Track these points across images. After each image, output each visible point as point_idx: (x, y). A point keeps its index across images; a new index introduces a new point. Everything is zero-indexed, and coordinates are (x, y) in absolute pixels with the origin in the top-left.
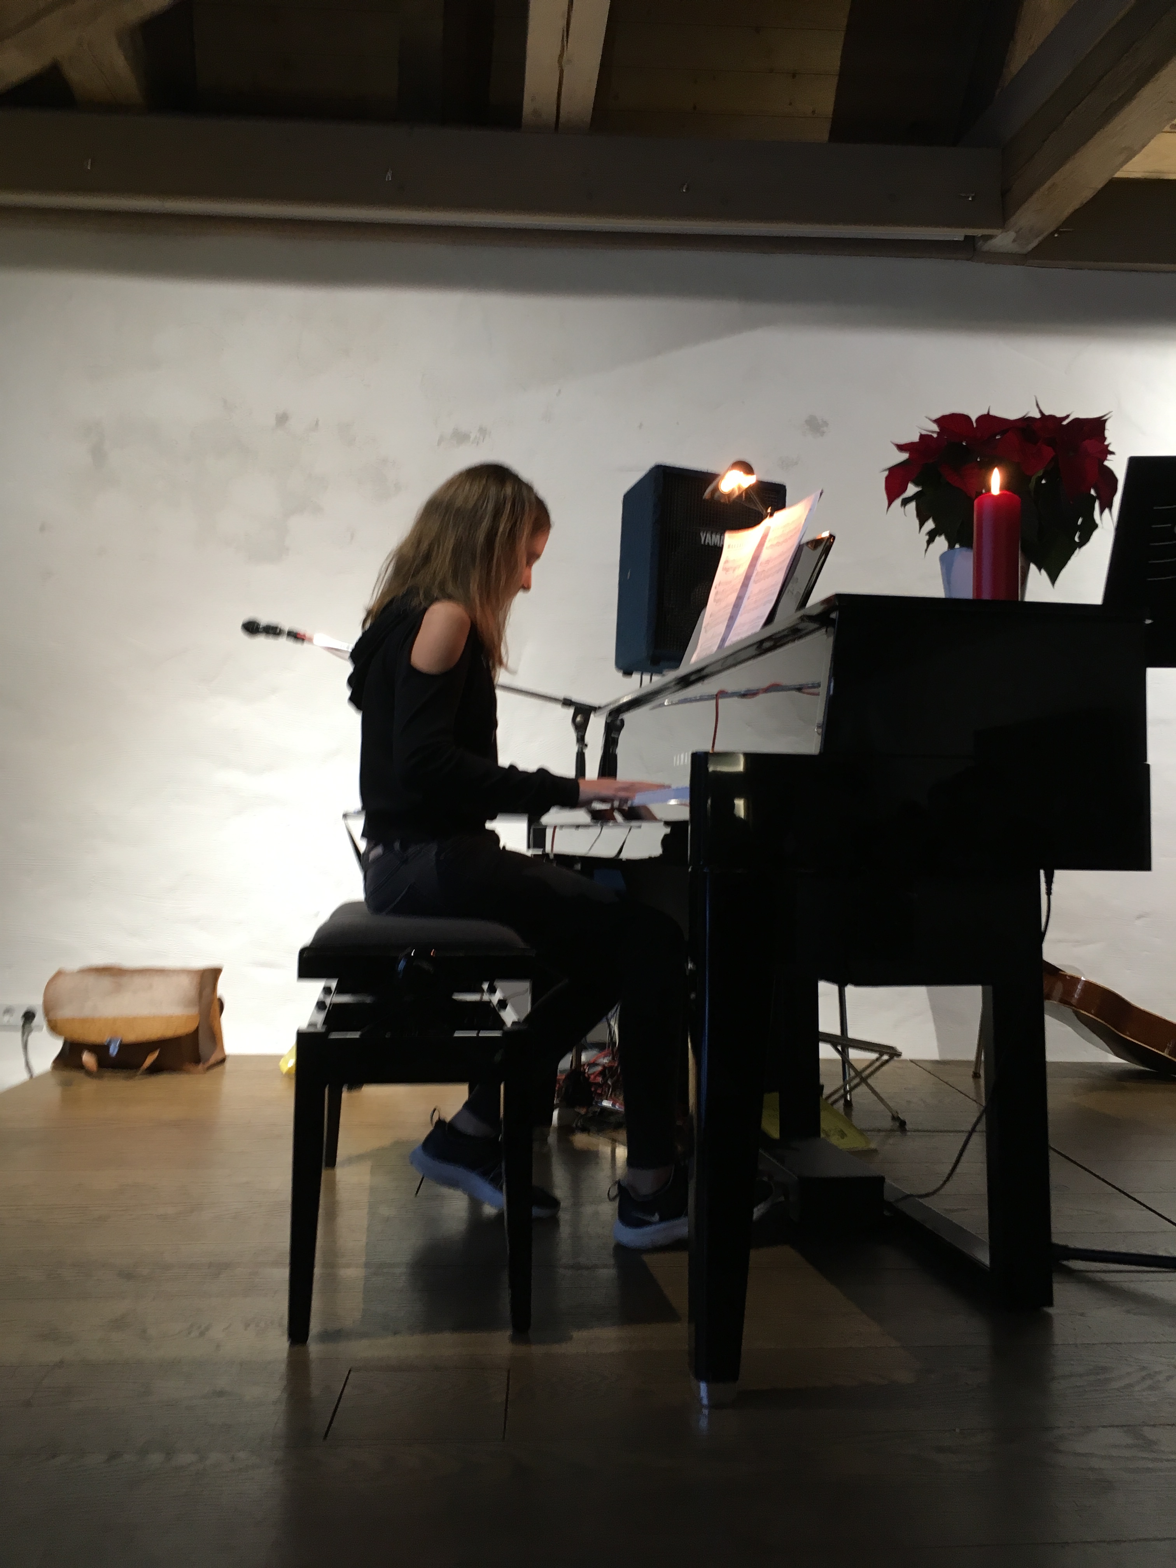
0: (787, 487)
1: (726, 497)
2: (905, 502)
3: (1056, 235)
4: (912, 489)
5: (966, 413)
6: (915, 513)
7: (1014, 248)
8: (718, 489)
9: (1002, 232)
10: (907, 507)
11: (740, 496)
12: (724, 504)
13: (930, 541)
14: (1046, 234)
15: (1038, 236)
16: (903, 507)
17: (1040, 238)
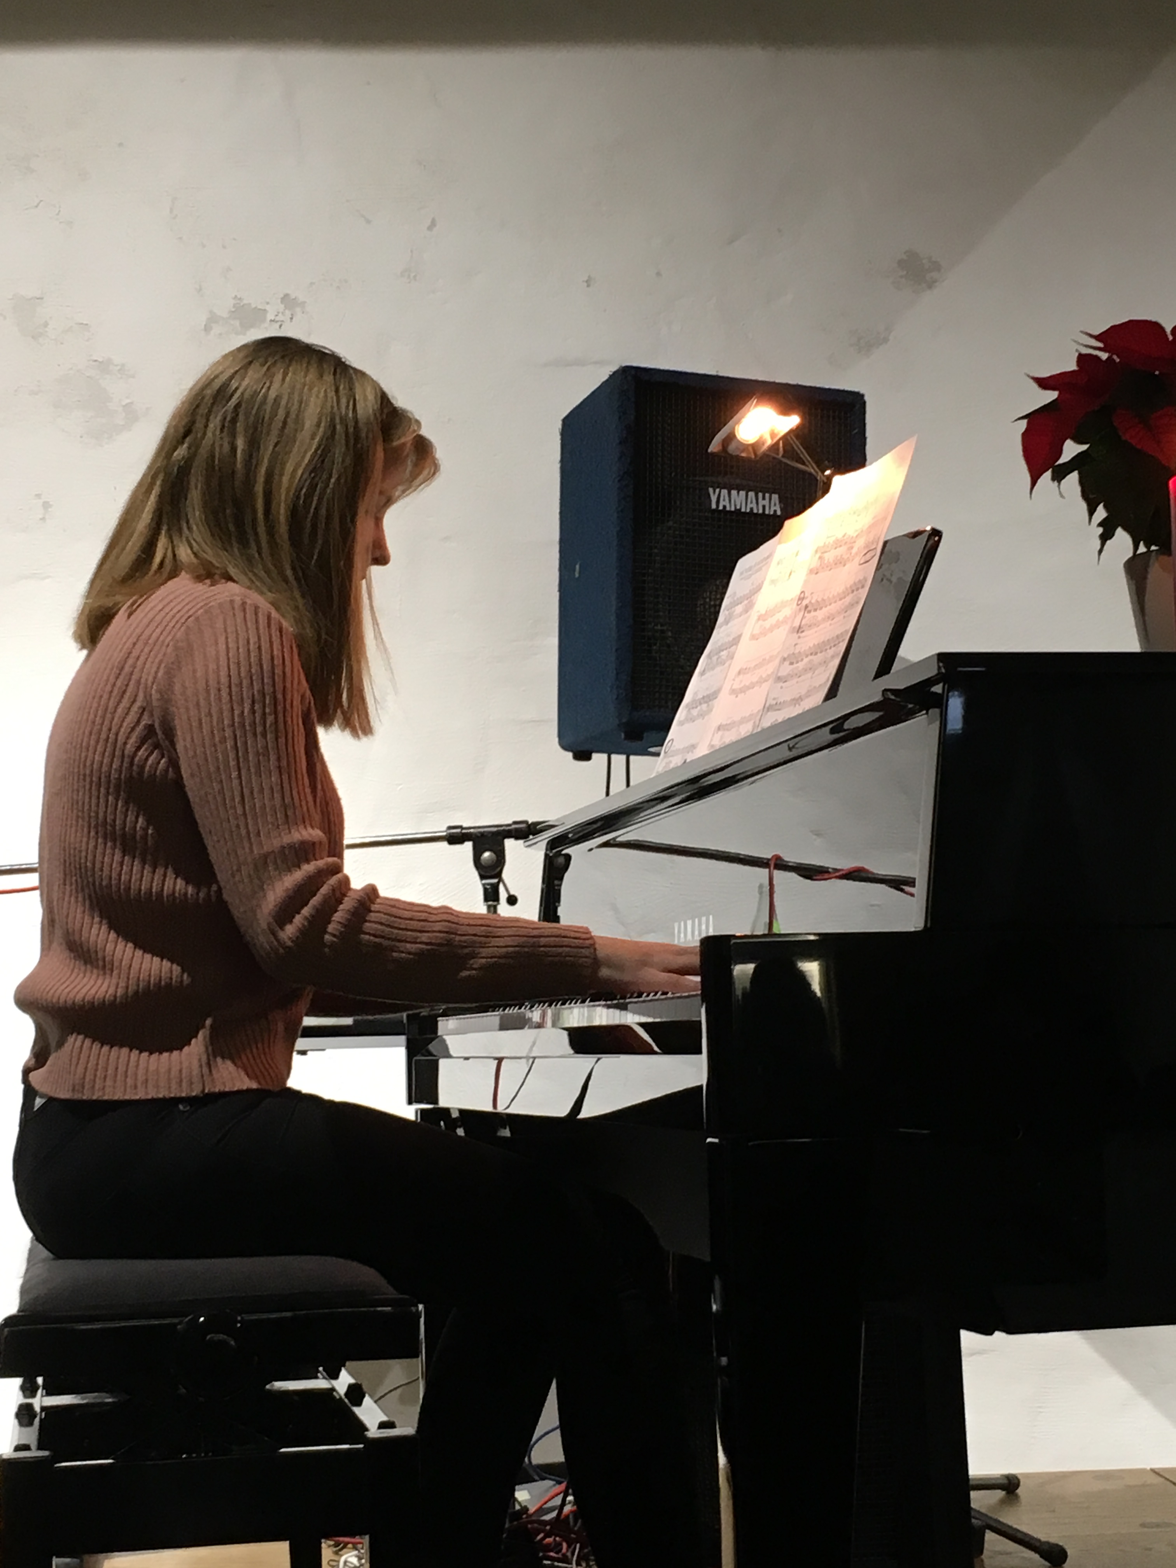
0: (866, 398)
1: (750, 449)
2: (1059, 475)
4: (1071, 450)
5: (1154, 320)
6: (1078, 489)
8: (735, 436)
10: (1063, 481)
11: (774, 447)
12: (749, 460)
13: (1105, 537)
16: (1056, 483)
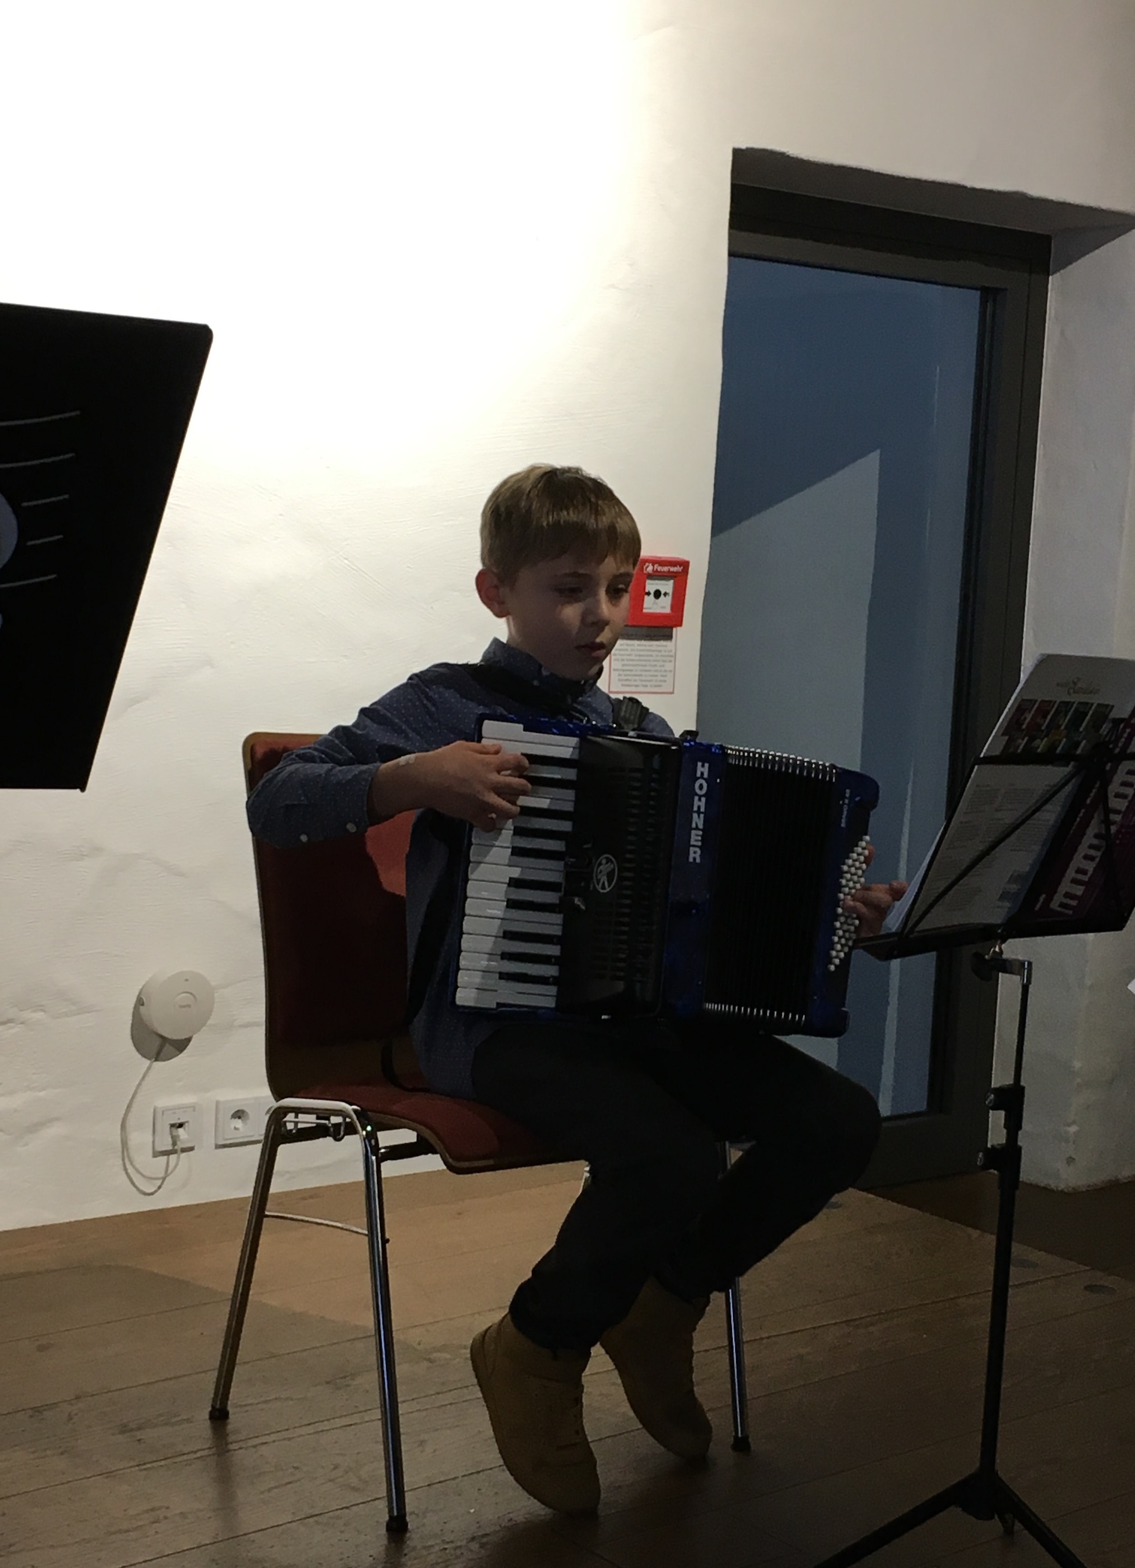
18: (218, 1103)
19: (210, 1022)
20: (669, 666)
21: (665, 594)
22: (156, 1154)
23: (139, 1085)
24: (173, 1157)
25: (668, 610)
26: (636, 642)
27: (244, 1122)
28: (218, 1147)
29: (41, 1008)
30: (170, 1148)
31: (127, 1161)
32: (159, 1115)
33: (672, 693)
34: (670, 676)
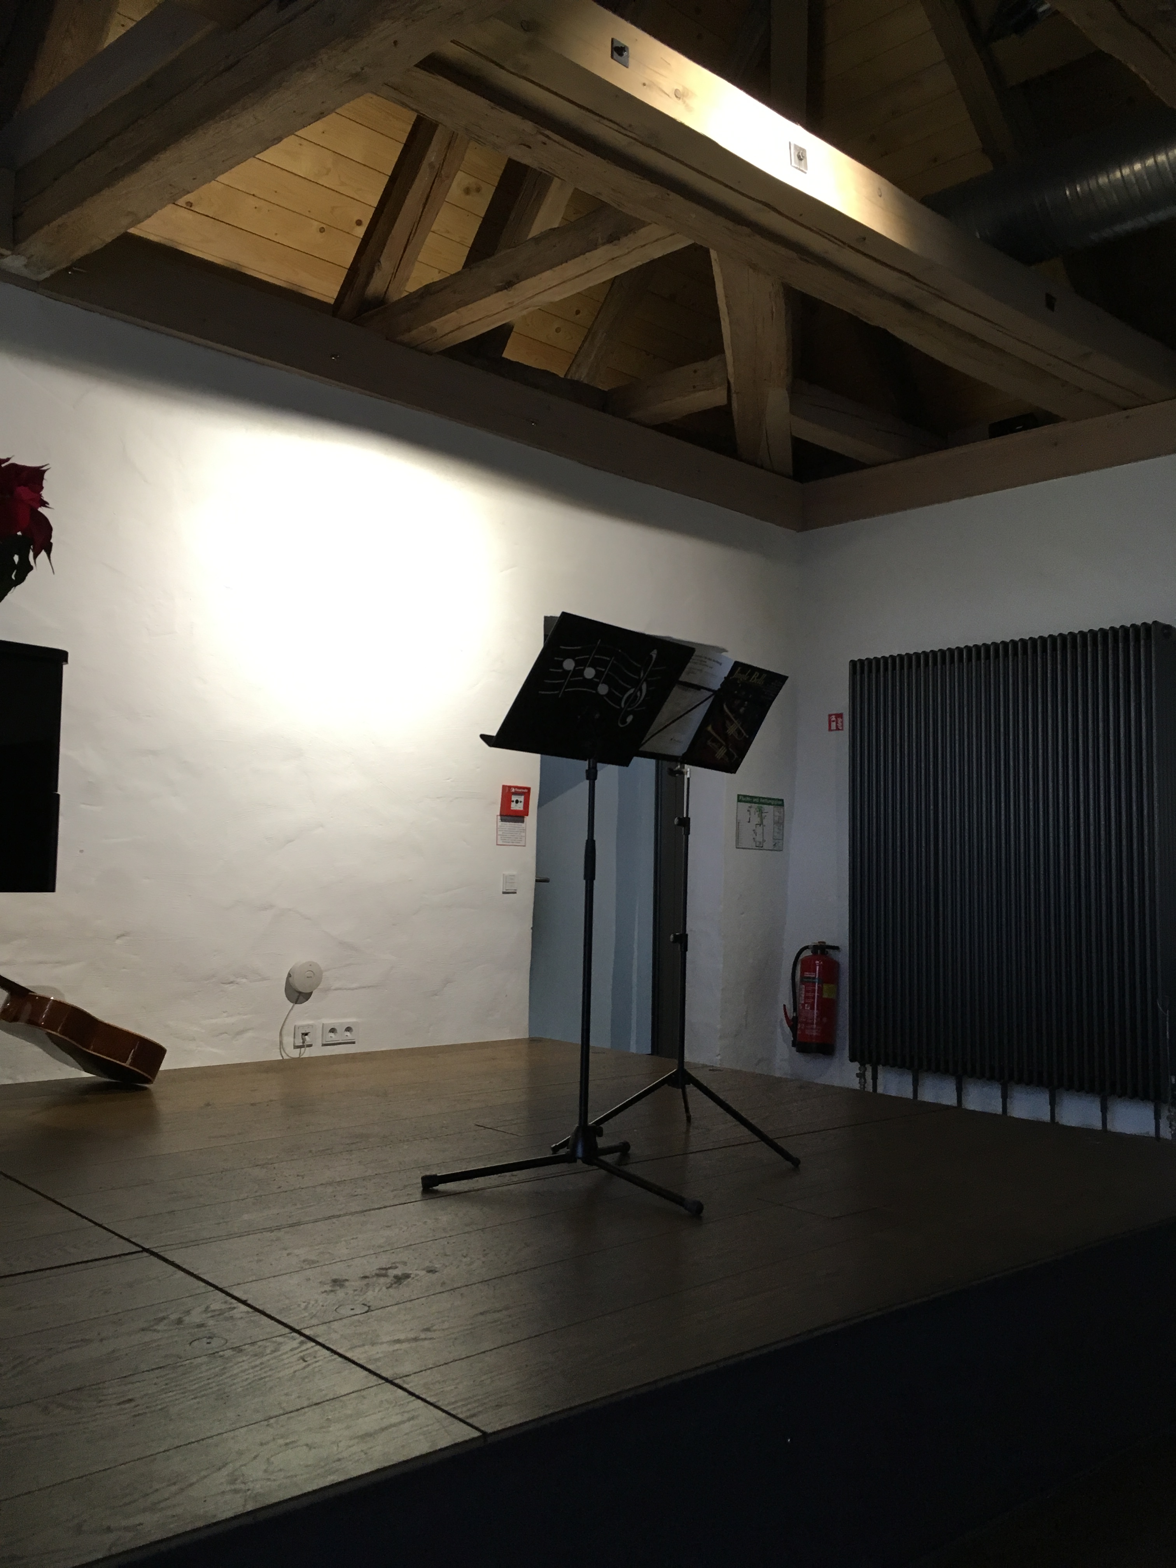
3: (70, 273)
7: (25, 272)
9: (12, 254)
14: (58, 268)
15: (49, 269)
17: (52, 271)
18: (323, 1024)
19: (319, 987)
20: (523, 834)
21: (521, 802)
22: (296, 1047)
23: (288, 1015)
24: (303, 1049)
25: (522, 809)
26: (508, 823)
27: (335, 1035)
28: (324, 1045)
29: (245, 977)
30: (301, 1044)
31: (282, 1050)
32: (297, 1030)
33: (524, 846)
34: (524, 838)
